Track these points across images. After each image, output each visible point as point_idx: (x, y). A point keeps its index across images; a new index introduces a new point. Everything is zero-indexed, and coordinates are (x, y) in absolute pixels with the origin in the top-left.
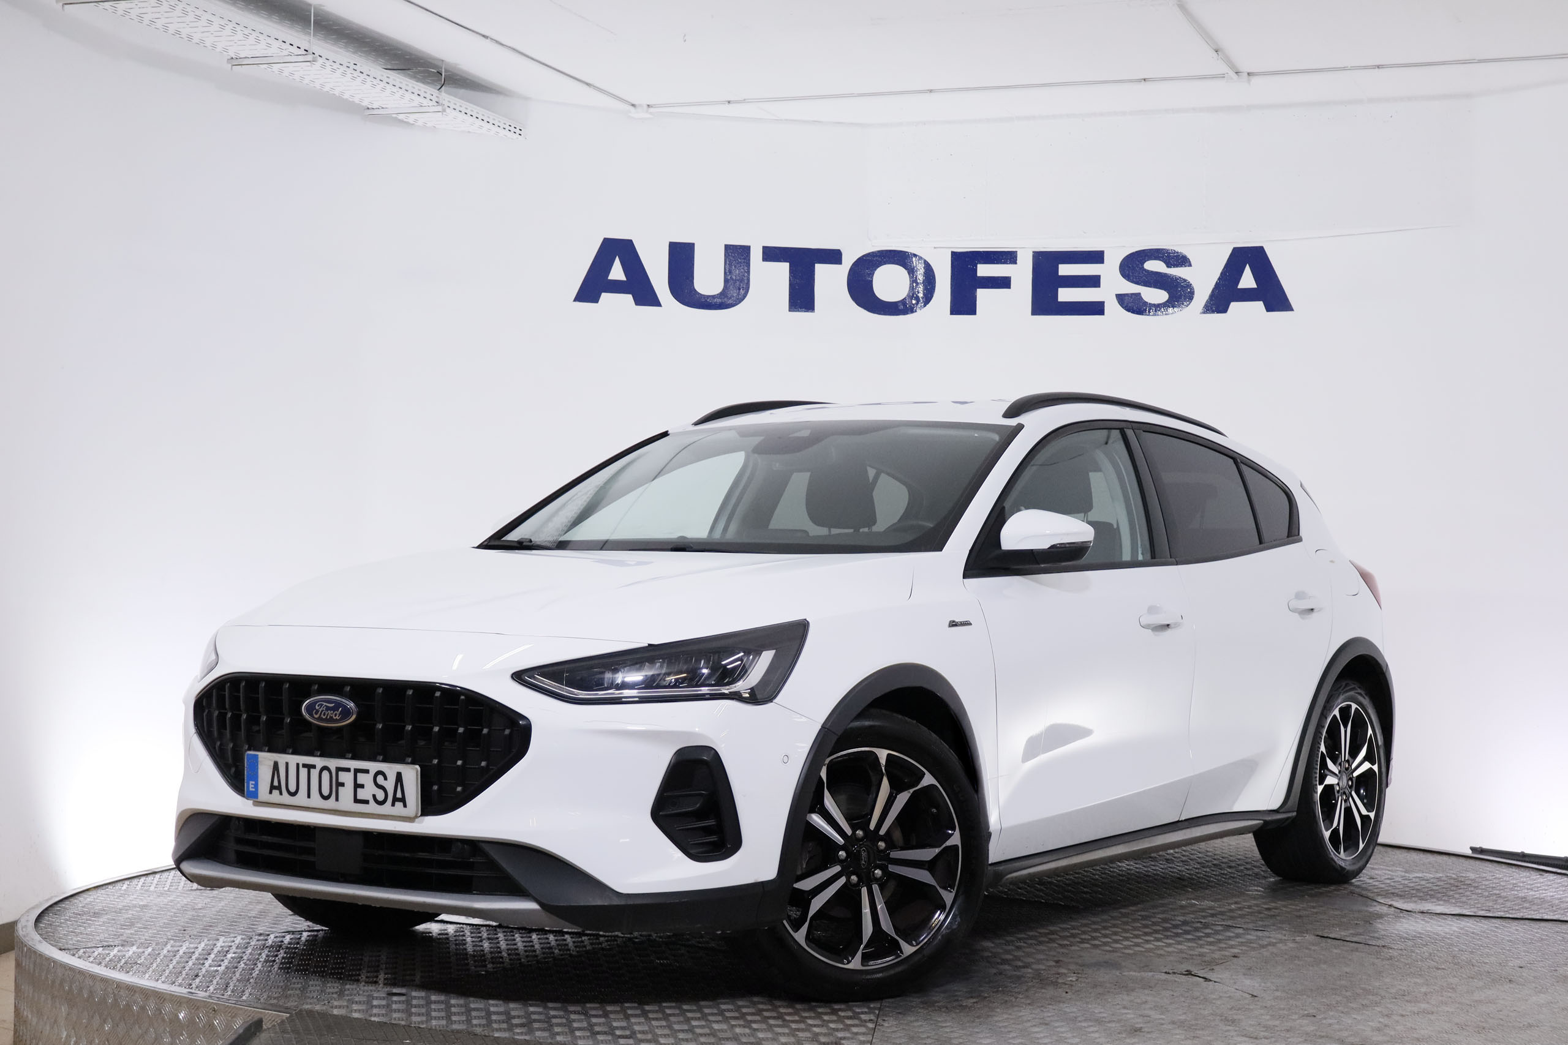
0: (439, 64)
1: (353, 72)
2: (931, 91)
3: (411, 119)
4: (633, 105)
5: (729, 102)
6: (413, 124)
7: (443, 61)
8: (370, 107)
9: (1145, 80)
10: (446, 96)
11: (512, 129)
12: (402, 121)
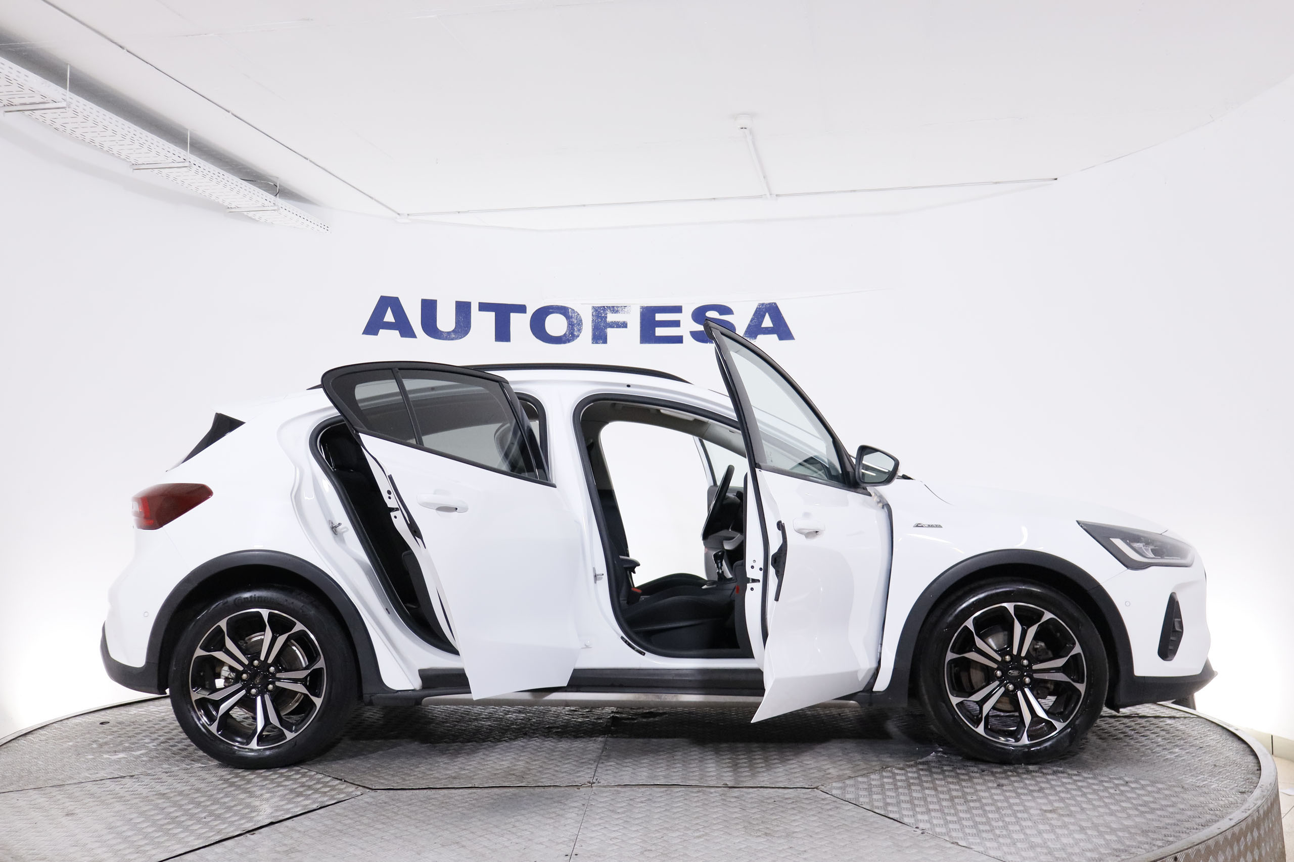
0: (275, 180)
1: (218, 178)
2: (584, 205)
3: (257, 215)
4: (399, 214)
5: (459, 212)
6: (257, 221)
7: (278, 178)
8: (229, 207)
9: (714, 199)
10: (279, 201)
11: (322, 226)
12: (250, 218)
